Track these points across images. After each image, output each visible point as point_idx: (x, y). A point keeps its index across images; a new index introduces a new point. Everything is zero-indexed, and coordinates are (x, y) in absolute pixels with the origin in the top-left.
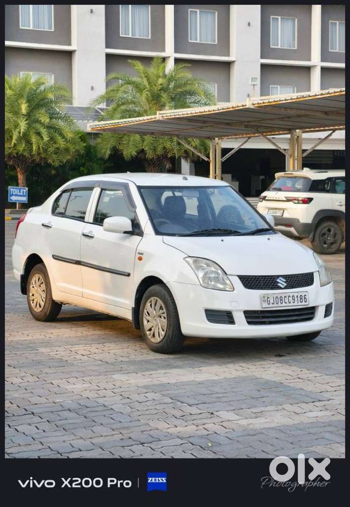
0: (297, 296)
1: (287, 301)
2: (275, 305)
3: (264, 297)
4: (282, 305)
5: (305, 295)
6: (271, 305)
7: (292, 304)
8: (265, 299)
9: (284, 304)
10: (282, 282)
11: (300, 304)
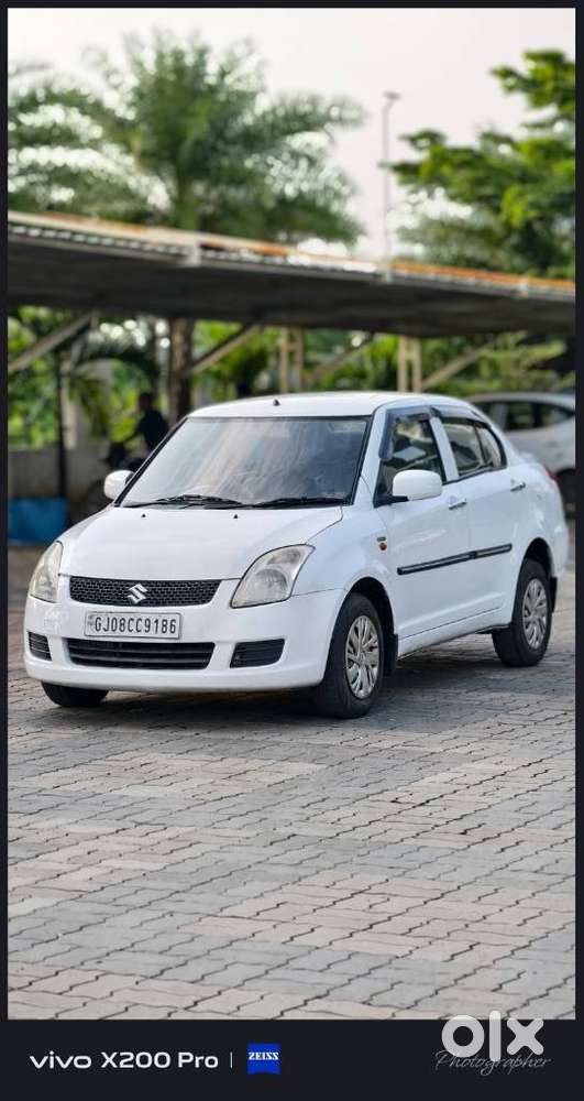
0: (157, 621)
1: (133, 627)
2: (110, 633)
3: (91, 617)
4: (122, 634)
5: (173, 620)
6: (102, 632)
7: (143, 634)
8: (95, 621)
9: (126, 633)
10: (138, 593)
11: (160, 634)
